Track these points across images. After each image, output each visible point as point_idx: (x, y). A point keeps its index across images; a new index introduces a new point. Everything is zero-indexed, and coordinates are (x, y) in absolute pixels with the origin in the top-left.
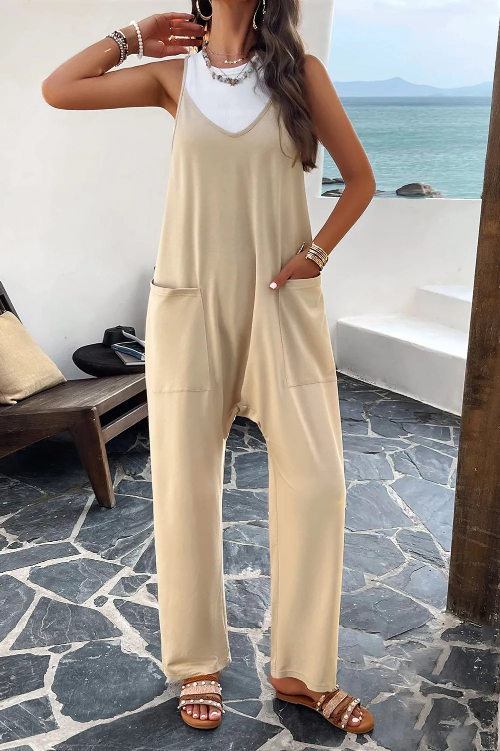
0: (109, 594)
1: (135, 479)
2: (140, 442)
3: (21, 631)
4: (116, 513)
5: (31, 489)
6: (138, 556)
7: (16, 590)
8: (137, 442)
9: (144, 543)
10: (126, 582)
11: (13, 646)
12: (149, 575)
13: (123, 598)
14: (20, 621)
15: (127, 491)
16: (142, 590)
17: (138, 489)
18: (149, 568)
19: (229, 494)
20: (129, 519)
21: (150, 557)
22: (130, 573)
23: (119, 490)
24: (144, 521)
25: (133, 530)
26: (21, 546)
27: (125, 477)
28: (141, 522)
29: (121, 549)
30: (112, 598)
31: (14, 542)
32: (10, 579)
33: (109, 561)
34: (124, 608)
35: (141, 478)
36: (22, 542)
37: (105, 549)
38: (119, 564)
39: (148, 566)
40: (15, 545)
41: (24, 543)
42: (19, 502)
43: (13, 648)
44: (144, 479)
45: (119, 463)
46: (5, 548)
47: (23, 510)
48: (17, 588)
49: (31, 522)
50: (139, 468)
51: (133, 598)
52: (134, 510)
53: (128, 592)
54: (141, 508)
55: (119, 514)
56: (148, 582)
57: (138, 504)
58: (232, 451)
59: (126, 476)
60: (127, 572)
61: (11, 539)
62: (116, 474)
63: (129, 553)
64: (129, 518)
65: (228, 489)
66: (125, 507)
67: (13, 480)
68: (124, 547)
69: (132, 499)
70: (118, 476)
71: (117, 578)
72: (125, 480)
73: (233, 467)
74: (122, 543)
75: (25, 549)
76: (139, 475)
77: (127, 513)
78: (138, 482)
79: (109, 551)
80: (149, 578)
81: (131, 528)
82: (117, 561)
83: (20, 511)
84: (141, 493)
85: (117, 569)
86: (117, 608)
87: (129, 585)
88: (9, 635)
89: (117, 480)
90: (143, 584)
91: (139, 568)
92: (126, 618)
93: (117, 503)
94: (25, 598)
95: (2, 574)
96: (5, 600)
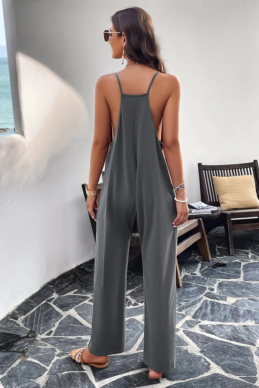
0: (181, 327)
1: (192, 275)
2: (194, 257)
3: (141, 342)
4: (182, 290)
5: (139, 278)
6: (194, 311)
7: (137, 325)
8: (192, 257)
9: (197, 305)
10: (188, 323)
11: (137, 349)
12: (200, 321)
13: (187, 330)
14: (140, 337)
15: (188, 280)
16: (197, 327)
17: (193, 279)
18: (200, 317)
19: (239, 284)
20: (189, 293)
21: (200, 312)
22: (190, 319)
23: (184, 280)
24: (197, 294)
25: (191, 298)
26: (138, 305)
27: (187, 274)
28: (195, 295)
29: (185, 307)
30: (182, 330)
31: (135, 303)
32: (134, 320)
33: (179, 312)
34: (188, 334)
35: (195, 274)
36: (138, 303)
37: (178, 306)
38: (184, 314)
39: (199, 316)
40: (135, 304)
41: (139, 303)
42: (135, 284)
43: (138, 350)
44: (196, 275)
45: (184, 267)
46: (131, 305)
47: (137, 287)
48: (138, 324)
49: (142, 294)
50: (194, 269)
51: (192, 330)
52: (191, 289)
53: (190, 327)
54: (195, 288)
55: (184, 291)
56: (200, 324)
57: (194, 286)
58: (242, 262)
59: (187, 273)
60: (188, 318)
61: (133, 301)
62: (182, 272)
63: (189, 309)
64: (189, 292)
65: (239, 281)
66: (187, 287)
67: (133, 274)
68: (187, 306)
69: (190, 284)
70: (183, 273)
71: (184, 321)
72: (186, 275)
73: (242, 270)
74: (185, 304)
75: (140, 306)
76: (194, 273)
77: (188, 290)
78: (193, 276)
79: (179, 307)
80: (200, 322)
81: (190, 297)
82: (183, 312)
83: (136, 288)
84: (195, 281)
85: (184, 316)
86: (185, 334)
87: (190, 324)
88: (135, 345)
89: (183, 275)
90: (198, 324)
91: (195, 317)
92: (189, 338)
93: (183, 285)
94: (141, 328)
95: (130, 318)
96: (132, 329)
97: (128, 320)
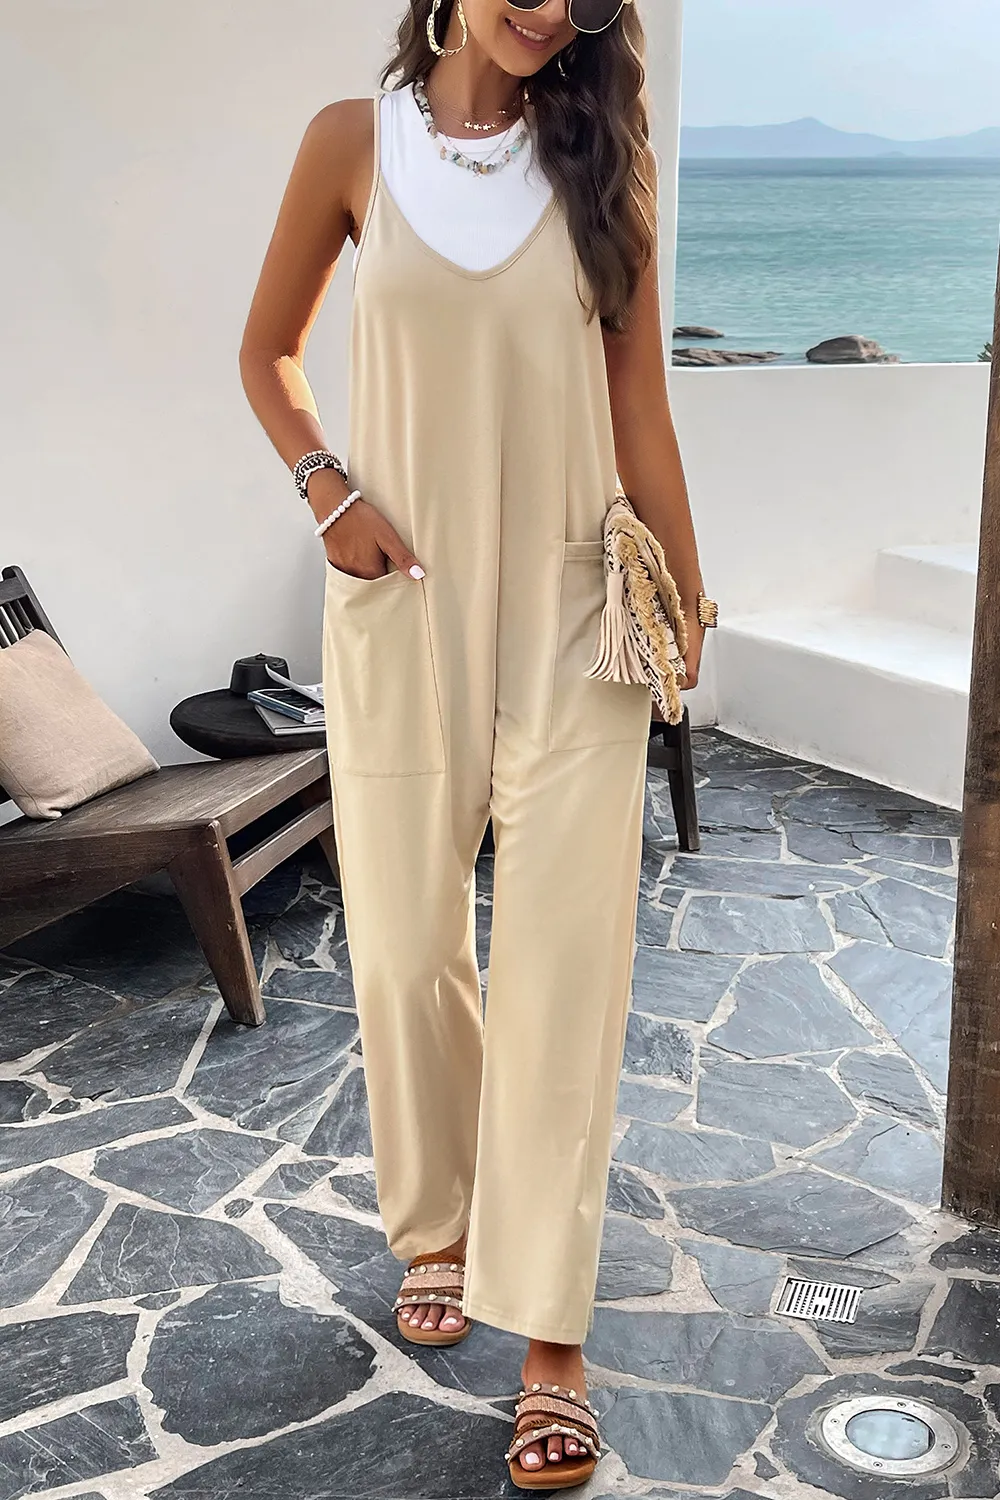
0: (256, 1195)
1: (301, 967)
2: (307, 891)
3: (81, 1265)
4: (267, 1036)
5: (95, 992)
6: (312, 1121)
7: (69, 1193)
8: (302, 892)
9: (323, 1095)
10: (288, 1173)
11: (64, 1298)
12: (335, 1159)
13: (283, 1202)
14: (77, 1245)
15: (287, 992)
16: (321, 1187)
17: (308, 987)
18: (336, 1145)
20: (294, 1046)
21: (337, 1124)
22: (295, 1156)
23: (272, 991)
24: (324, 1049)
25: (302, 1068)
26: (77, 1106)
27: (283, 964)
28: (317, 1053)
29: (277, 1109)
30: (260, 1203)
31: (62, 1100)
32: (55, 1173)
33: (253, 1134)
34: (285, 1219)
35: (312, 964)
36: (78, 1100)
37: (248, 1108)
38: (273, 1138)
39: (332, 1142)
40: (64, 1107)
41: (83, 1101)
42: (71, 1020)
43: (64, 1301)
44: (318, 967)
45: (271, 935)
46: (45, 1112)
47: (79, 1034)
48: (70, 1190)
49: (97, 1058)
50: (308, 944)
51: (303, 1201)
52: (302, 1029)
53: (292, 1191)
54: (316, 1023)
55: (272, 1038)
56: (332, 1174)
57: (309, 1017)
59: (284, 961)
60: (291, 1153)
61: (57, 1093)
62: (266, 957)
63: (295, 1114)
64: (291, 1044)
66: (284, 1023)
67: (60, 975)
68: (284, 1104)
69: (296, 1008)
70: (269, 960)
71: (270, 1166)
72: (282, 970)
74: (279, 1096)
75: (85, 1112)
76: (309, 958)
77: (289, 1035)
78: (307, 973)
79: (254, 1112)
80: (334, 1165)
81: (297, 1065)
82: (270, 1133)
83: (74, 1037)
84: (313, 994)
85: (271, 1148)
86: (271, 1220)
87: (293, 1178)
88: (55, 1276)
89: (268, 970)
90: (324, 1177)
91: (314, 1145)
92: (289, 1236)
93: (268, 1016)
94: (86, 1206)
95: (39, 1166)
96: (46, 1211)
97: (28, 1175)
